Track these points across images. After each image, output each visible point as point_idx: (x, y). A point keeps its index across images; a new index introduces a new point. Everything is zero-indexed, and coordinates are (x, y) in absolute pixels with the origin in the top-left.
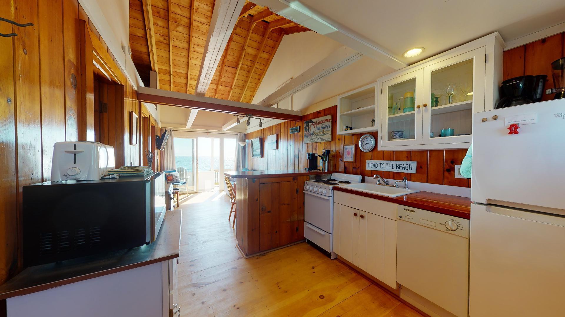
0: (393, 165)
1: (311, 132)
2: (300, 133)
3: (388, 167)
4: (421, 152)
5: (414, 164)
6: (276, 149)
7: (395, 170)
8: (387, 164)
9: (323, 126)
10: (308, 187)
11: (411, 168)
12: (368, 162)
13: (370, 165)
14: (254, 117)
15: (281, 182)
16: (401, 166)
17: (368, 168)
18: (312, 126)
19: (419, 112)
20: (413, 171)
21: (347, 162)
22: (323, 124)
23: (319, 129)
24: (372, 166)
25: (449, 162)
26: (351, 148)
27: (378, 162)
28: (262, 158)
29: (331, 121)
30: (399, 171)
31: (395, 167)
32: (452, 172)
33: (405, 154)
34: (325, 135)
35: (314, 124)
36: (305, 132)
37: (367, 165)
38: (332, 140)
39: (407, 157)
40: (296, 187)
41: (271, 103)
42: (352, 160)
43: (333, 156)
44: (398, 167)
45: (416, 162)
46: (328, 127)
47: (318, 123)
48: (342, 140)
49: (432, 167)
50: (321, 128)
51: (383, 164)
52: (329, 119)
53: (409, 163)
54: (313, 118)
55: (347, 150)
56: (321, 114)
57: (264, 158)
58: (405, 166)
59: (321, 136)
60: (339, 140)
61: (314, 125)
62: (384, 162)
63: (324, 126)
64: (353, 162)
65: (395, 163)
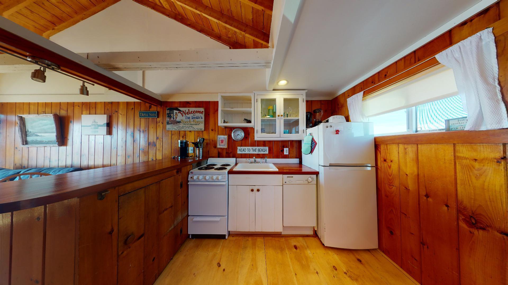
0: (256, 149)
1: (178, 119)
2: (158, 119)
3: (253, 151)
4: (270, 142)
5: (267, 148)
6: (107, 134)
7: (257, 153)
8: (252, 149)
9: (193, 116)
10: (195, 177)
11: (266, 151)
12: (239, 148)
13: (240, 150)
14: (59, 71)
15: (162, 180)
16: (260, 150)
17: (239, 152)
18: (179, 114)
19: (278, 119)
20: (267, 152)
21: (221, 148)
22: (194, 114)
23: (189, 118)
24: (242, 151)
25: (282, 147)
26: (224, 137)
27: (246, 148)
28: (62, 148)
29: (204, 113)
30: (260, 153)
31: (257, 151)
32: (283, 152)
33: (262, 143)
34: (196, 125)
35: (182, 112)
36: (168, 119)
37: (238, 150)
38: (205, 130)
39: (263, 144)
40: (180, 181)
41: (120, 65)
42: (226, 147)
43: (207, 144)
44: (259, 150)
45: (268, 147)
46: (201, 118)
47: (188, 112)
48: (215, 131)
49: (275, 149)
50: (191, 118)
51: (250, 149)
52: (201, 111)
53: (264, 148)
54: (180, 107)
55: (221, 139)
56: (191, 105)
57: (69, 147)
58: (263, 149)
59: (192, 125)
60: (212, 130)
61: (181, 114)
62: (251, 148)
63: (195, 116)
64: (226, 149)
65: (257, 148)
